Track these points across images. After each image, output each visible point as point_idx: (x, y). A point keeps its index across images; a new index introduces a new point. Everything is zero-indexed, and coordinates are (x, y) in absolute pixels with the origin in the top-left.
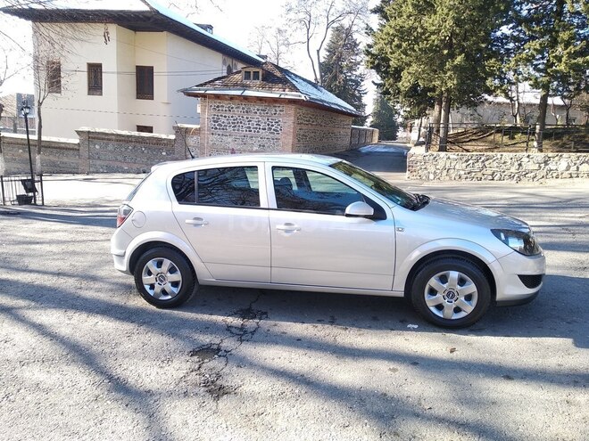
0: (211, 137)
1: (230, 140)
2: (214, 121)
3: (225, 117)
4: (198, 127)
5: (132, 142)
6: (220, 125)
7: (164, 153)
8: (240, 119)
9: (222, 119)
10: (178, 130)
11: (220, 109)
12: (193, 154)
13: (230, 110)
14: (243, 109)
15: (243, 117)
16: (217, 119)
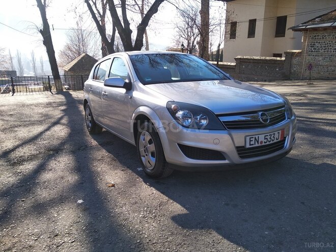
0: (308, 57)
1: (321, 59)
2: (311, 47)
3: (319, 43)
4: (301, 51)
5: (261, 63)
6: (315, 49)
7: (277, 69)
8: (330, 44)
9: (317, 45)
10: (287, 54)
11: (317, 37)
12: (295, 69)
13: (323, 38)
14: (333, 36)
15: (332, 42)
16: (314, 45)
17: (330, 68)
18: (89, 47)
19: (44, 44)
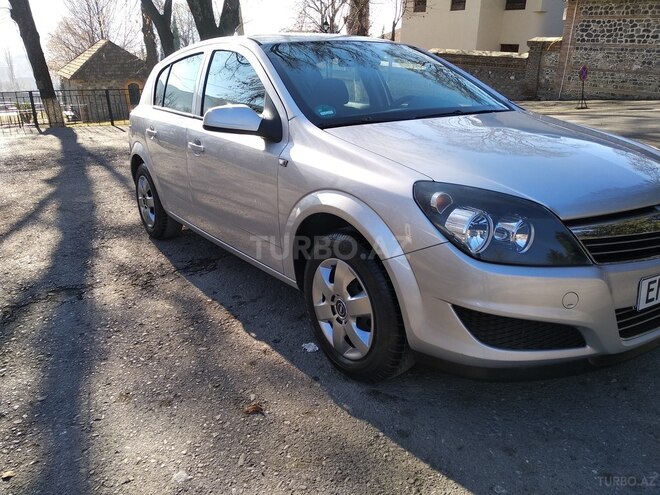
0: (575, 53)
1: (600, 55)
2: (582, 30)
3: (599, 22)
4: (560, 39)
5: (478, 64)
6: (589, 35)
7: (512, 78)
8: (620, 25)
9: (593, 26)
10: (532, 45)
11: (593, 11)
12: (547, 77)
13: (607, 13)
14: (628, 8)
15: (624, 21)
16: (586, 26)
17: (617, 75)
18: (112, 26)
19: (12, 17)
